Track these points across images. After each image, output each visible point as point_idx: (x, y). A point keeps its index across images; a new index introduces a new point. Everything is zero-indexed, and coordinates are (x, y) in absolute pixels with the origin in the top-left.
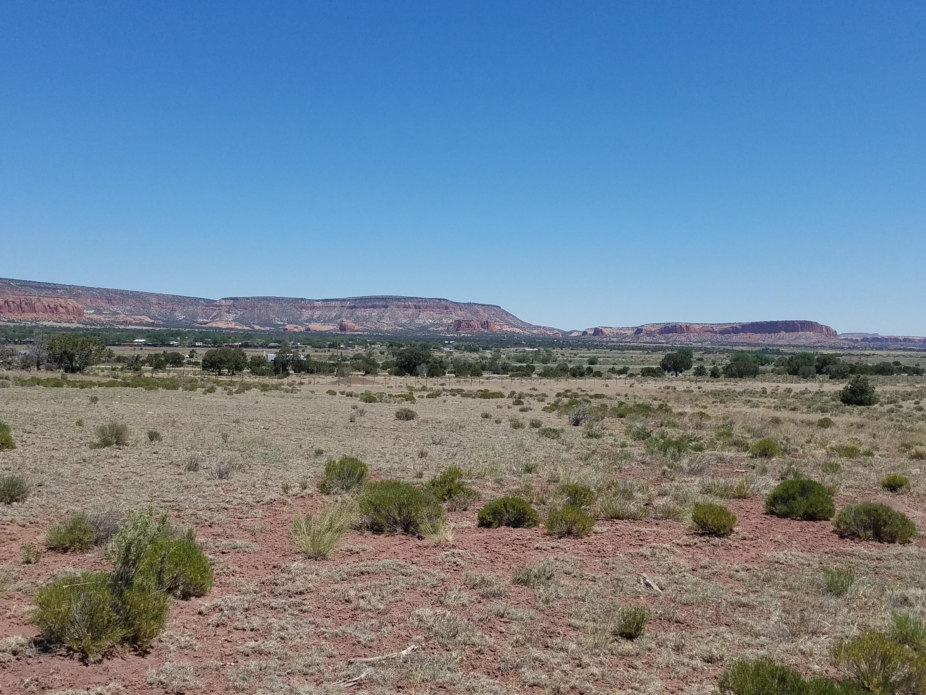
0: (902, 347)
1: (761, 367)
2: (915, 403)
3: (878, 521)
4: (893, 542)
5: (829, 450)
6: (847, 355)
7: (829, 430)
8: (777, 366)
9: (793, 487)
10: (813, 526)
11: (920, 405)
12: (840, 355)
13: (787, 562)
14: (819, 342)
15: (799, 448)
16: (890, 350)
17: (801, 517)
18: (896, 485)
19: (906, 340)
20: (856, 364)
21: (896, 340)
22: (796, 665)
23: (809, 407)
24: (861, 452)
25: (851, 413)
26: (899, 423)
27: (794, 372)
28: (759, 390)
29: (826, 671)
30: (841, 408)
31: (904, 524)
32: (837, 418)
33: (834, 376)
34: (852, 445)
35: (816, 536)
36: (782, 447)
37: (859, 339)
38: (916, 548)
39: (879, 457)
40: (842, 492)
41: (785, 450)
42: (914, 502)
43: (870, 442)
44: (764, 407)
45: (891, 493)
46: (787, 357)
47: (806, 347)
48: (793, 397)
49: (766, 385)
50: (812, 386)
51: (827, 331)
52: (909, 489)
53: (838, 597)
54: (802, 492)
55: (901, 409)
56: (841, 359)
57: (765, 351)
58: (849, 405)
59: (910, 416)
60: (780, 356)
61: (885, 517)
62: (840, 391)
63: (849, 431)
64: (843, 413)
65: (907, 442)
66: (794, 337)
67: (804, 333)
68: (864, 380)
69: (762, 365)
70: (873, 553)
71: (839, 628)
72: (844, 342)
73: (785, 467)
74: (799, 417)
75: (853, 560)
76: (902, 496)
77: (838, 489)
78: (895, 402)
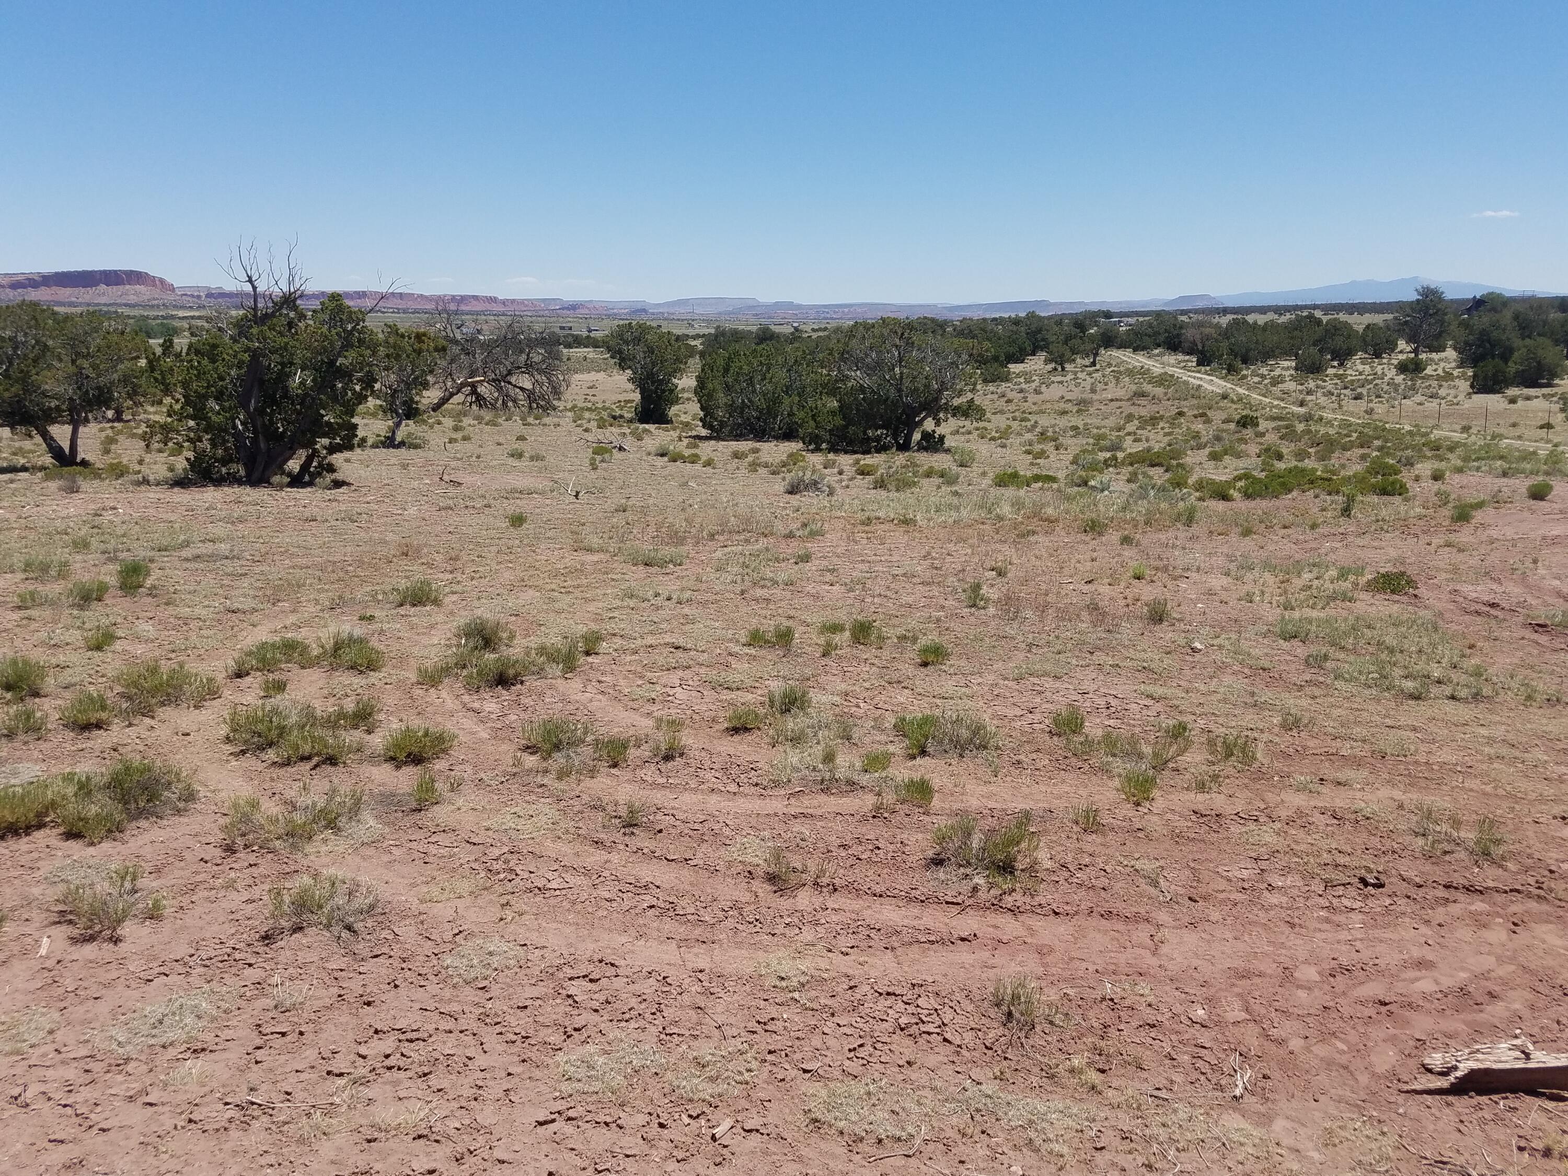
14: (153, 300)
37: (202, 294)
47: (141, 306)
51: (162, 284)
66: (120, 293)
67: (133, 287)
72: (185, 298)
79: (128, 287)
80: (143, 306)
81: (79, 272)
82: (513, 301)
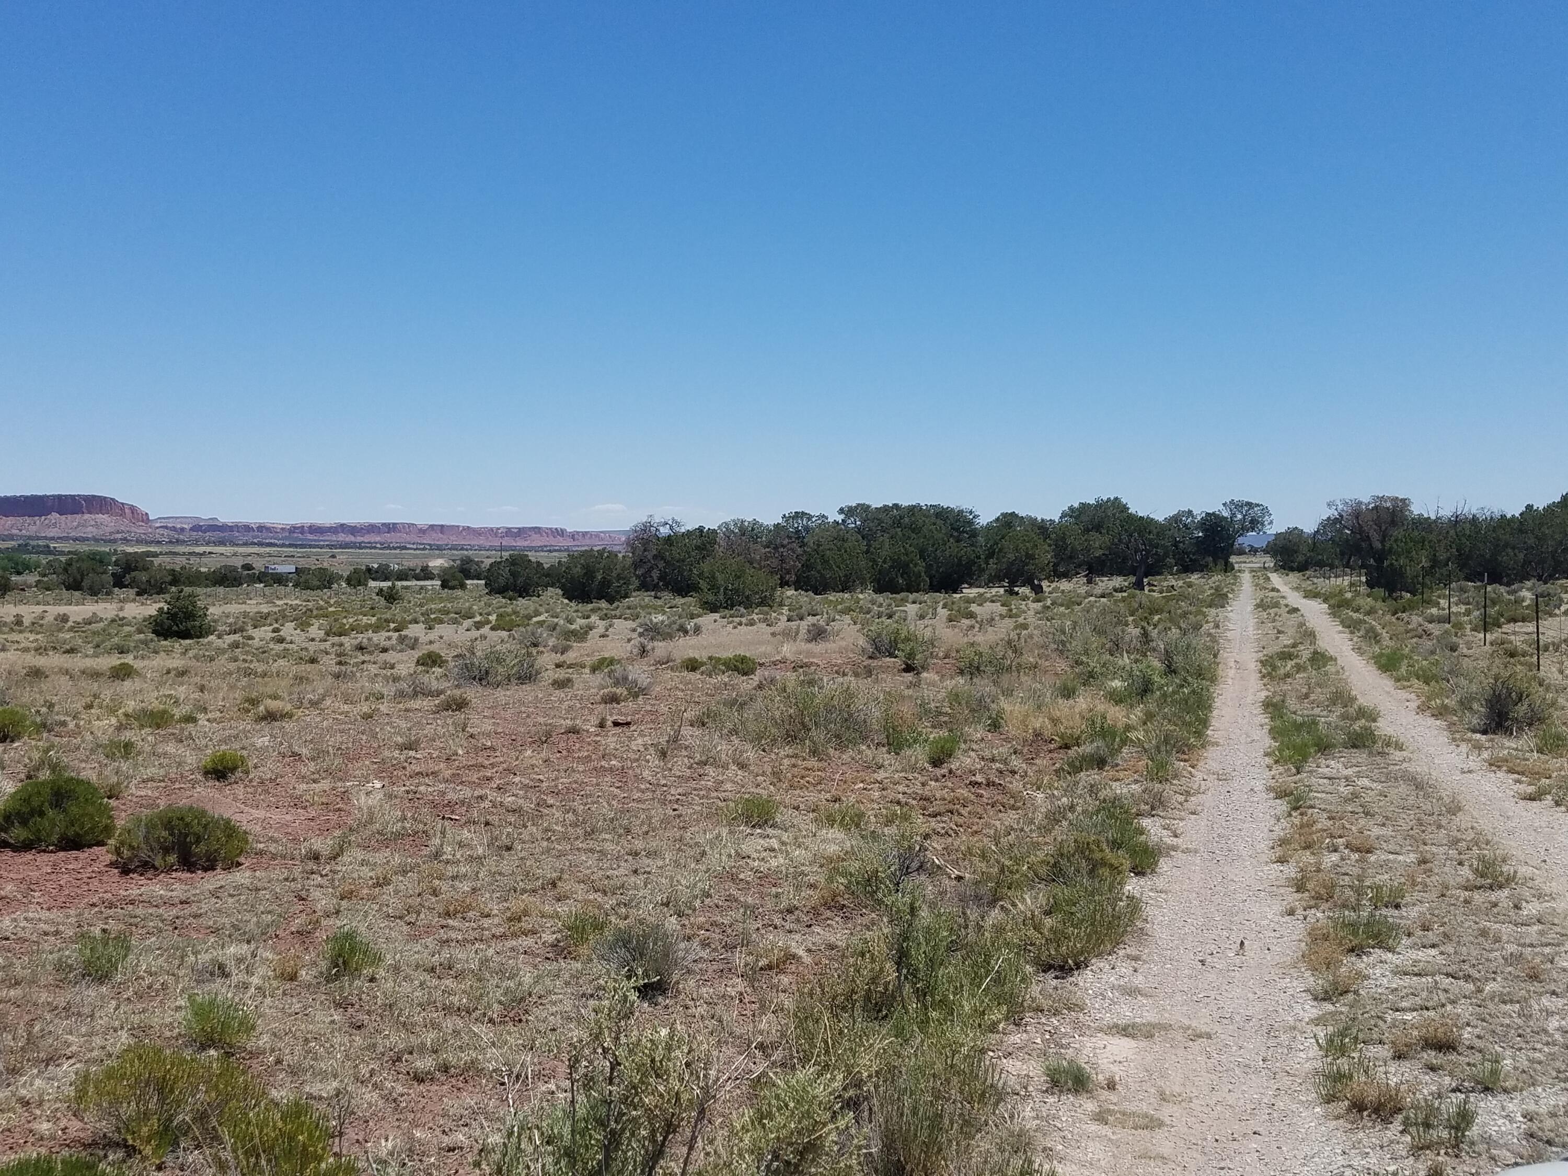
0: (255, 541)
1: (14, 578)
2: (274, 631)
3: (187, 835)
4: (212, 868)
5: (122, 718)
6: (166, 553)
7: (127, 683)
8: (44, 575)
9: (39, 793)
10: (76, 859)
11: (281, 633)
12: (156, 555)
13: (15, 934)
14: (118, 532)
15: (68, 719)
16: (237, 545)
17: (56, 845)
18: (224, 768)
19: (261, 528)
20: (181, 568)
21: (247, 528)
22: (9, 1130)
23: (98, 646)
24: (177, 717)
25: (168, 652)
26: (247, 665)
27: (74, 585)
28: (10, 619)
29: (64, 1130)
30: (152, 645)
31: (229, 836)
32: (146, 662)
33: (145, 591)
34: (162, 707)
35: (79, 876)
36: (38, 719)
37: (186, 526)
38: (248, 873)
39: (206, 723)
40: (134, 790)
41: (44, 725)
42: (254, 794)
43: (195, 699)
44: (17, 650)
45: (217, 783)
46: (63, 559)
47: (96, 540)
48: (71, 629)
49: (22, 610)
50: (105, 609)
51: (133, 513)
52: (247, 773)
53: (102, 983)
54: (57, 801)
55: (250, 642)
56: (157, 561)
57: (23, 548)
58: (166, 639)
59: (264, 652)
60: (51, 558)
61: (197, 829)
62: (151, 616)
63: (162, 684)
64: (156, 652)
65: (254, 695)
66: (75, 524)
67: (93, 517)
68: (189, 596)
69: (19, 573)
70: (174, 893)
71: (98, 1041)
72: (161, 531)
73: (36, 755)
74: (79, 664)
75: (140, 911)
76: (235, 786)
77: (127, 787)
78: (242, 631)
79: (87, 516)
80: (105, 541)
81: (26, 497)
82: (585, 534)
